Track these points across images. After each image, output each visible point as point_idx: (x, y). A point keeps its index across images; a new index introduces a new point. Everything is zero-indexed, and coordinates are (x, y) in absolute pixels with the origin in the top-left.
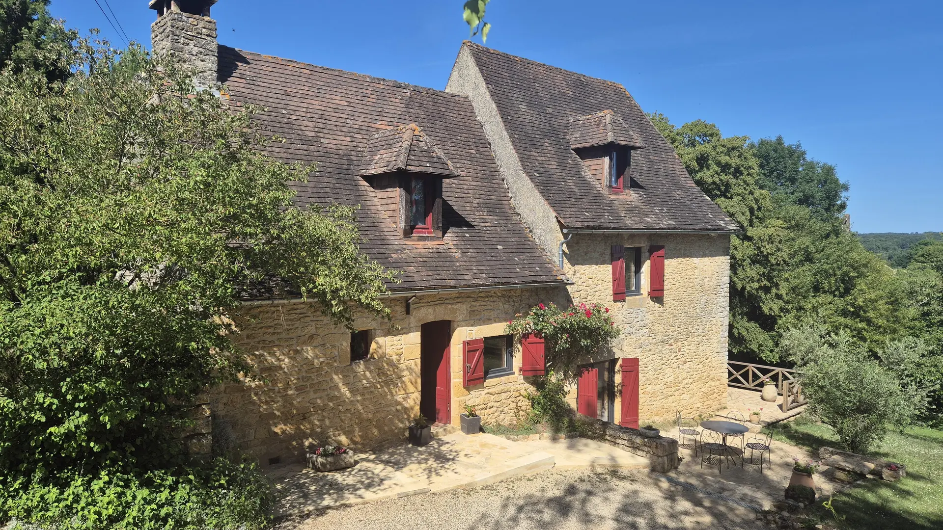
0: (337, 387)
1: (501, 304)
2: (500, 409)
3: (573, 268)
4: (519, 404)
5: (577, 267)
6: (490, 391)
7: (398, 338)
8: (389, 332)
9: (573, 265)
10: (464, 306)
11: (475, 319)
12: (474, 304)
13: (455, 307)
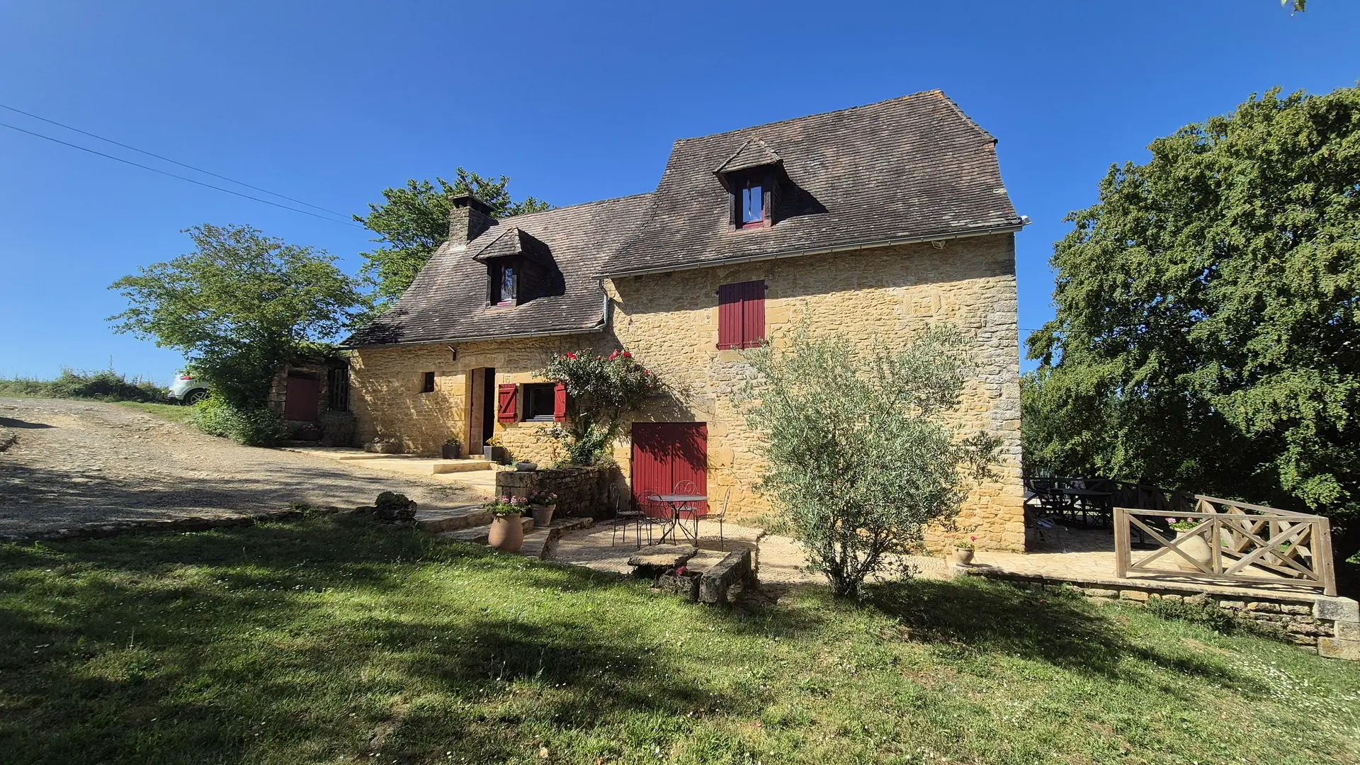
0: (408, 408)
1: (537, 354)
2: (536, 451)
3: (628, 318)
4: (557, 451)
5: (634, 317)
6: (525, 431)
7: (450, 378)
8: (443, 374)
9: (627, 314)
10: (502, 356)
11: (513, 366)
12: (512, 354)
13: (493, 356)
